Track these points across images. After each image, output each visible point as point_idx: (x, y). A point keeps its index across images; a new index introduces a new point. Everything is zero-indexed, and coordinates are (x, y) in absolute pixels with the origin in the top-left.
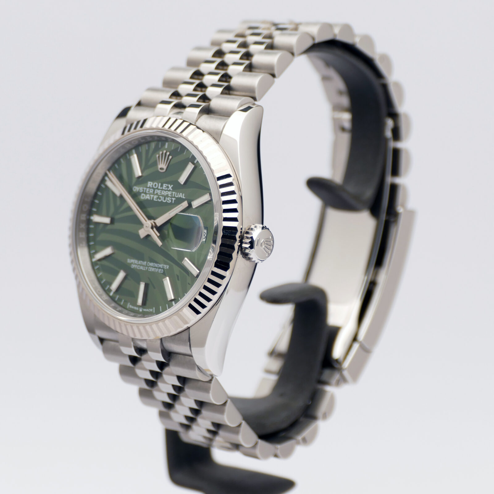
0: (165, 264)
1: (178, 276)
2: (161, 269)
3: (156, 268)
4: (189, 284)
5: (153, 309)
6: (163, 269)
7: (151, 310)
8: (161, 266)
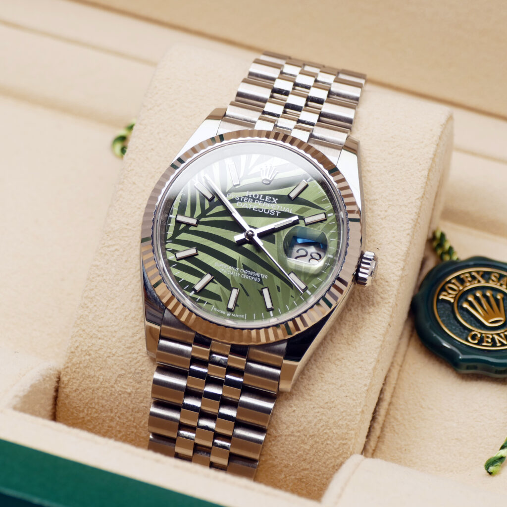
0: (263, 274)
1: (278, 288)
2: (258, 277)
3: (252, 276)
4: (292, 296)
5: (245, 315)
6: (261, 278)
7: (242, 316)
8: (258, 275)
